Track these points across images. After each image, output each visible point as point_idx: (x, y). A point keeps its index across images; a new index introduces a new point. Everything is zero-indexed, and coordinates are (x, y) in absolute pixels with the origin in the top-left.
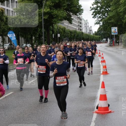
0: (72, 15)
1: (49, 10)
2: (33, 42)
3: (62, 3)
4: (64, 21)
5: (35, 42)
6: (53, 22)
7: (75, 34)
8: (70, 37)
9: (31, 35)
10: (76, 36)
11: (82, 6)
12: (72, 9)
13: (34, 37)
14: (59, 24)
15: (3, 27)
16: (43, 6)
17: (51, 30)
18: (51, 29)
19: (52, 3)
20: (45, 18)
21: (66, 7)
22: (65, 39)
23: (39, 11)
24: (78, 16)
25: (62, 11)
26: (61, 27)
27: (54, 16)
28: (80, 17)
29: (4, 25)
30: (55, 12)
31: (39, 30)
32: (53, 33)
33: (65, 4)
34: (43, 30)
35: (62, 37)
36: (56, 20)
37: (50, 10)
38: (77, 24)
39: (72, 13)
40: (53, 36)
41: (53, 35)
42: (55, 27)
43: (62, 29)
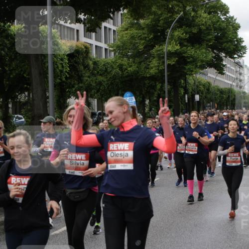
0: (224, 58)
1: (178, 47)
2: (147, 109)
3: (205, 34)
4: (208, 70)
5: (150, 110)
6: (185, 71)
7: (229, 96)
8: (220, 102)
9: (141, 96)
10: (231, 99)
11: (243, 41)
12: (223, 46)
13: (148, 101)
14: (198, 76)
15: (87, 80)
16: (167, 40)
17: (182, 87)
18: (182, 85)
19: (184, 34)
20: (170, 62)
21: (214, 41)
22: (209, 104)
23: (159, 49)
24: (236, 60)
25: (204, 50)
26: (202, 82)
27: (189, 60)
28: (240, 63)
29: (89, 77)
30: (191, 51)
31: (159, 86)
32: (186, 92)
33: (211, 37)
34: (166, 87)
35: (203, 101)
36: (191, 67)
37: (180, 48)
38: (234, 76)
39: (224, 55)
40: (186, 99)
41: (186, 96)
42: (190, 82)
43: (204, 86)
